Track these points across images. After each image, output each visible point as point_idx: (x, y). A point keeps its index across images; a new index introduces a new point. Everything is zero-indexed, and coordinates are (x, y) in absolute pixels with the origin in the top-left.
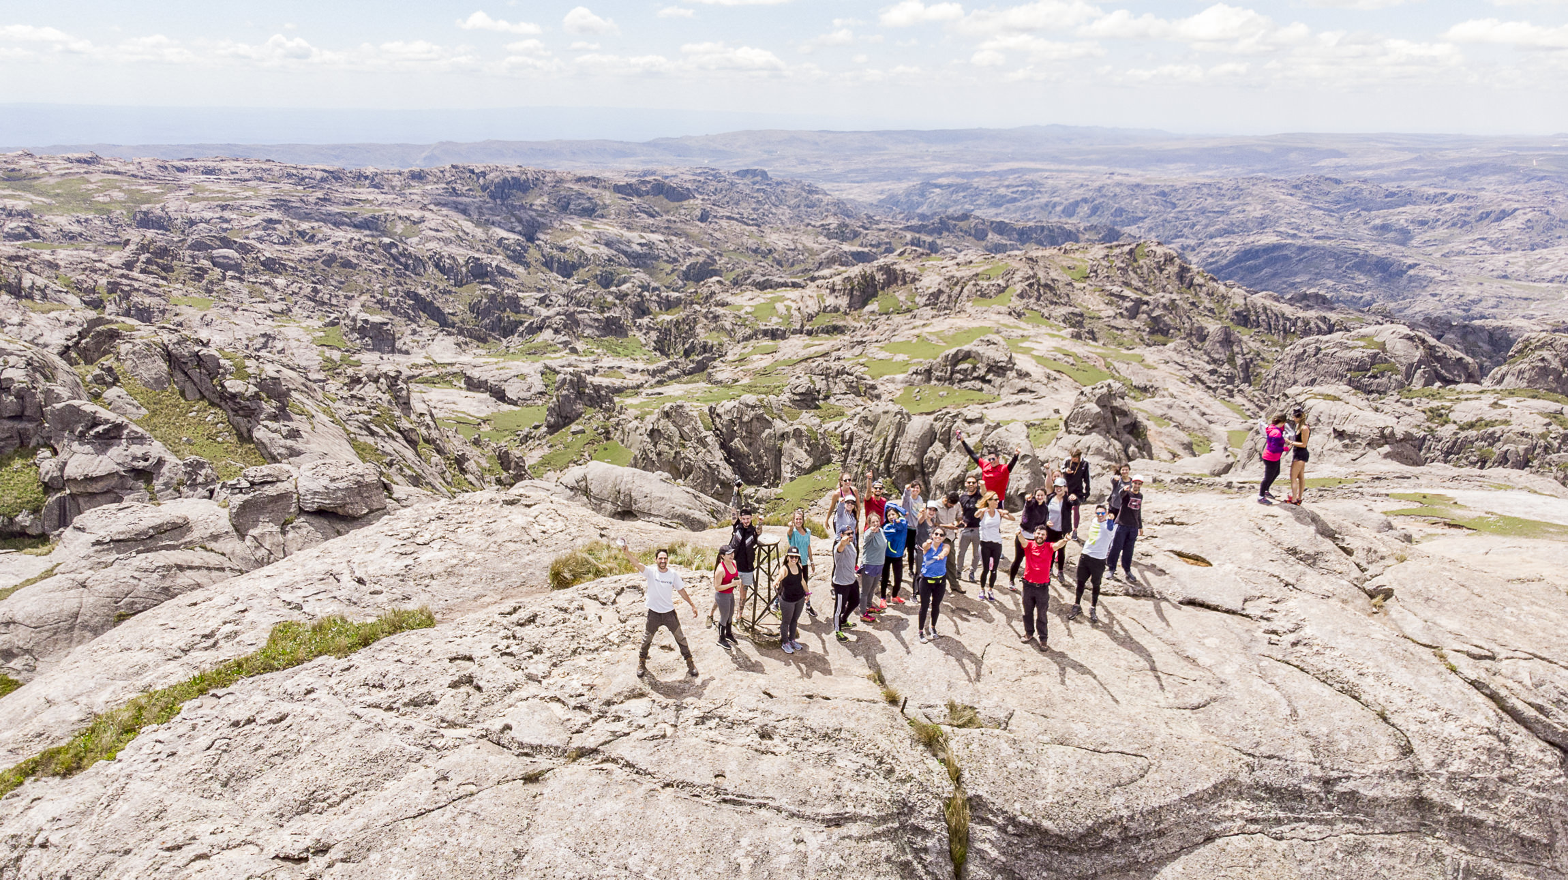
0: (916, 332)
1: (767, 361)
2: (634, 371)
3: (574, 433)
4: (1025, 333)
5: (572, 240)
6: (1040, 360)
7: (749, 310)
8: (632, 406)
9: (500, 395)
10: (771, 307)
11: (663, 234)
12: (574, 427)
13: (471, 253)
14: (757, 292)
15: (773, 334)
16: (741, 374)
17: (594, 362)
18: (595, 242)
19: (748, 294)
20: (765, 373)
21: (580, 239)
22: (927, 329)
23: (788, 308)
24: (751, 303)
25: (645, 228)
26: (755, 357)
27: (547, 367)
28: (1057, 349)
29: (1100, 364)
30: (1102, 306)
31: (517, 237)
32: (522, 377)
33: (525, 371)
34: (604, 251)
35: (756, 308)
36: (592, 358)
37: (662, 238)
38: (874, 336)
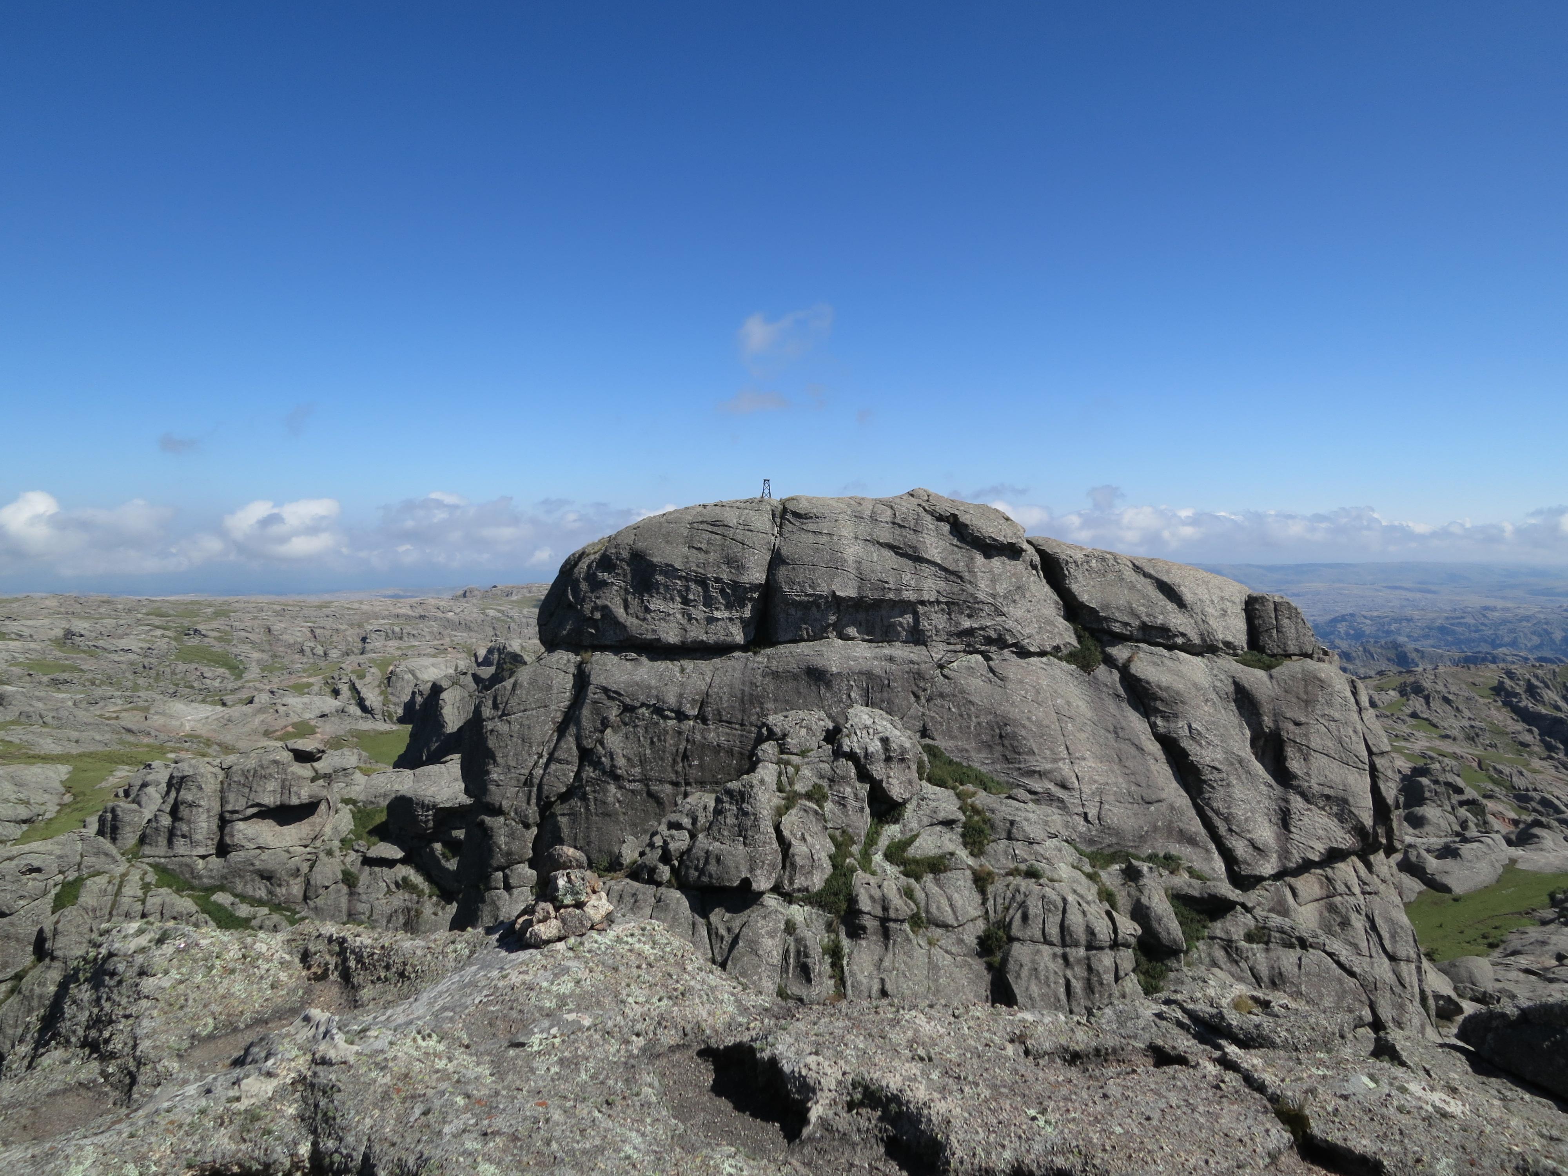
30: (1509, 722)
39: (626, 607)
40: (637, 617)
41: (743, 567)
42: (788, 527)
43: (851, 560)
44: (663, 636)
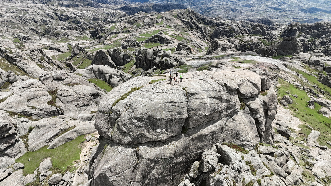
0: (145, 31)
1: (115, 39)
2: (87, 43)
3: (77, 58)
4: (167, 30)
5: (65, 13)
6: (170, 36)
7: (109, 28)
8: (89, 51)
9: (59, 51)
10: (114, 27)
11: (86, 11)
12: (78, 56)
13: (42, 18)
14: (110, 24)
15: (116, 33)
16: (111, 42)
17: (78, 42)
18: (70, 13)
19: (109, 24)
20: (115, 42)
21: (67, 13)
22: (148, 31)
23: (118, 27)
24: (110, 26)
25: (81, 10)
26: (113, 38)
27: (68, 44)
28: (173, 33)
29: (181, 36)
31: (52, 13)
32: (63, 46)
33: (63, 45)
34: (73, 15)
35: (111, 27)
36: (78, 41)
37: (86, 12)
38: (137, 33)
39: (149, 132)
40: (154, 135)
41: (182, 114)
42: (190, 98)
43: (208, 104)
44: (163, 138)
